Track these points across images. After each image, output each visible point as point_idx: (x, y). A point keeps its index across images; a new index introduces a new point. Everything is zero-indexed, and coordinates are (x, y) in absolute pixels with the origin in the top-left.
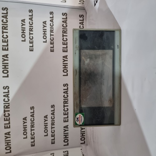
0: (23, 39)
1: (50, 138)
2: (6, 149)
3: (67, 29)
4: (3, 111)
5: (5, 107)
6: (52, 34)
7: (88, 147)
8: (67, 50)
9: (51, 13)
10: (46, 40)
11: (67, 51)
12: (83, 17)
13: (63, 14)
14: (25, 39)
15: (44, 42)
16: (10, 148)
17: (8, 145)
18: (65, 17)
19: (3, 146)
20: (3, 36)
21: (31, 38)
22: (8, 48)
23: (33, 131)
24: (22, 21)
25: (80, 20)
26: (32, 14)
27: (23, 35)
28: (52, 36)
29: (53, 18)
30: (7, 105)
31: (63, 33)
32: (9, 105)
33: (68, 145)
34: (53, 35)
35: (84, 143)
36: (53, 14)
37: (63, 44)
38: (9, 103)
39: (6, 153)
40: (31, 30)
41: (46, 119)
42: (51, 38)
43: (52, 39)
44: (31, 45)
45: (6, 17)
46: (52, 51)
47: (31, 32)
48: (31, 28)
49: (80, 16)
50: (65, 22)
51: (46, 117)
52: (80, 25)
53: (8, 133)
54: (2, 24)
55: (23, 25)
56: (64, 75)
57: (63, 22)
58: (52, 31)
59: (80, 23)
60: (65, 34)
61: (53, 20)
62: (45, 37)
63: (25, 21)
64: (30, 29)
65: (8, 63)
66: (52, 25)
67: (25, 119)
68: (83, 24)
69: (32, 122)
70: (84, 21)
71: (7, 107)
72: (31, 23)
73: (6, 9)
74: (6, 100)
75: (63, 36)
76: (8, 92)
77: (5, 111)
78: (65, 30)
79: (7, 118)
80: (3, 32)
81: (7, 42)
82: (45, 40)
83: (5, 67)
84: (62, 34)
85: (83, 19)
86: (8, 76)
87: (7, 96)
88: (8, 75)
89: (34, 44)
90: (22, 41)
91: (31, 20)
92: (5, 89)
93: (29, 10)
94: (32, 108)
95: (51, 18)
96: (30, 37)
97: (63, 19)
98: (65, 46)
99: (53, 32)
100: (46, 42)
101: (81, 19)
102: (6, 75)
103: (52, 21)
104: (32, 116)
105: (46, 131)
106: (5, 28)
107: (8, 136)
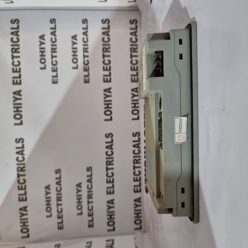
0: (43, 66)
1: (85, 218)
2: (22, 231)
3: (109, 45)
4: (16, 175)
5: (19, 169)
6: (86, 54)
7: (146, 236)
8: (110, 79)
9: (85, 21)
10: (77, 65)
11: (110, 81)
12: (136, 23)
13: (104, 21)
14: (45, 66)
15: (74, 68)
16: (28, 230)
17: (24, 225)
18: (106, 25)
19: (18, 226)
20: (13, 63)
21: (54, 63)
22: (20, 81)
23: (60, 207)
24: (40, 37)
25: (131, 29)
26: (55, 26)
27: (42, 60)
28: (86, 59)
29: (87, 28)
30: (22, 166)
31: (103, 51)
32: (24, 167)
33: (114, 229)
34: (87, 56)
35: (141, 228)
36: (87, 23)
37: (104, 70)
38: (24, 164)
39: (23, 237)
40: (54, 50)
41: (79, 189)
42: (84, 61)
43: (86, 62)
44: (54, 74)
45: (16, 33)
46: (87, 82)
47: (54, 54)
48: (54, 47)
49: (131, 22)
50: (106, 32)
51: (79, 185)
52: (131, 36)
53: (24, 209)
54: (12, 45)
55: (42, 43)
56: (106, 120)
57: (103, 33)
58: (85, 50)
59: (131, 34)
60: (106, 54)
61: (87, 32)
62: (75, 61)
63: (45, 37)
64: (52, 49)
65: (21, 104)
66: (85, 40)
67: (48, 187)
68: (137, 34)
69: (59, 192)
70: (138, 29)
71: (22, 170)
72: (53, 40)
73: (17, 22)
74: (20, 159)
75: (104, 56)
76: (23, 147)
77: (19, 176)
78: (107, 47)
79: (22, 187)
80: (13, 57)
81: (20, 71)
82: (75, 65)
83: (18, 109)
84: (101, 53)
85: (136, 27)
86: (21, 123)
87: (21, 152)
88: (22, 122)
89: (59, 72)
90: (41, 68)
91: (53, 35)
92: (19, 142)
93: (51, 20)
94: (58, 171)
95: (83, 29)
96: (52, 62)
97: (103, 29)
98: (107, 73)
99: (88, 52)
100: (77, 68)
101: (134, 26)
102: (19, 122)
103: (85, 34)
104: (59, 183)
105: (79, 207)
106: (15, 50)
107: (24, 212)
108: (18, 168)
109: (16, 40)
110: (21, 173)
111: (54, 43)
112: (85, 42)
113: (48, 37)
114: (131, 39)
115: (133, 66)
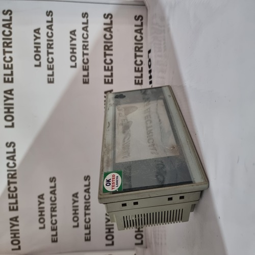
0: (37, 63)
1: (82, 230)
2: (12, 242)
3: (112, 42)
4: (6, 183)
5: (10, 176)
6: (85, 52)
7: (147, 252)
8: (112, 80)
9: (85, 15)
10: (76, 64)
11: (112, 83)
12: (142, 20)
13: (106, 16)
14: (40, 63)
15: (72, 67)
16: (19, 242)
17: (15, 237)
18: (108, 21)
19: (8, 237)
20: (4, 58)
21: (50, 60)
22: (12, 79)
23: (54, 218)
24: (35, 31)
25: (136, 26)
26: (52, 19)
27: (37, 56)
28: (86, 57)
29: (87, 23)
30: (12, 173)
31: (105, 49)
32: (15, 174)
33: (113, 244)
34: (87, 54)
35: (142, 243)
36: (87, 17)
37: (105, 70)
38: (15, 170)
39: (13, 250)
40: (50, 46)
41: (76, 199)
42: (83, 60)
43: (85, 61)
44: (50, 72)
45: (8, 26)
46: (86, 82)
47: (50, 51)
48: (51, 43)
49: (137, 18)
50: (108, 29)
51: (76, 195)
52: (136, 34)
53: (15, 219)
54: (3, 39)
55: (37, 38)
57: (105, 29)
58: (85, 47)
59: (136, 31)
60: (108, 52)
61: (87, 27)
62: (73, 58)
63: (40, 31)
64: (48, 44)
65: (12, 104)
66: (85, 36)
67: (41, 197)
68: (142, 31)
69: (53, 202)
70: (144, 27)
71: (13, 176)
72: (50, 35)
73: (9, 13)
74: (11, 164)
75: (105, 55)
76: (14, 152)
77: (9, 183)
79: (13, 195)
80: (4, 52)
81: (12, 68)
82: (73, 64)
83: (9, 110)
84: (103, 51)
85: (142, 23)
86: (13, 126)
87: (12, 158)
88: (13, 124)
89: (55, 70)
90: (36, 66)
91: (49, 29)
92: (9, 146)
93: (47, 12)
94: (53, 180)
95: (83, 23)
96: (48, 59)
97: (105, 24)
98: (109, 73)
99: (88, 49)
100: (75, 66)
101: (139, 22)
102: (10, 124)
103: (85, 29)
104: (53, 192)
105: (76, 219)
106: (7, 44)
107: (15, 223)
108: (8, 175)
109: (9, 33)
110: (11, 180)
111: (50, 37)
112: (85, 39)
113: (44, 31)
114: (136, 37)
115: (137, 67)
